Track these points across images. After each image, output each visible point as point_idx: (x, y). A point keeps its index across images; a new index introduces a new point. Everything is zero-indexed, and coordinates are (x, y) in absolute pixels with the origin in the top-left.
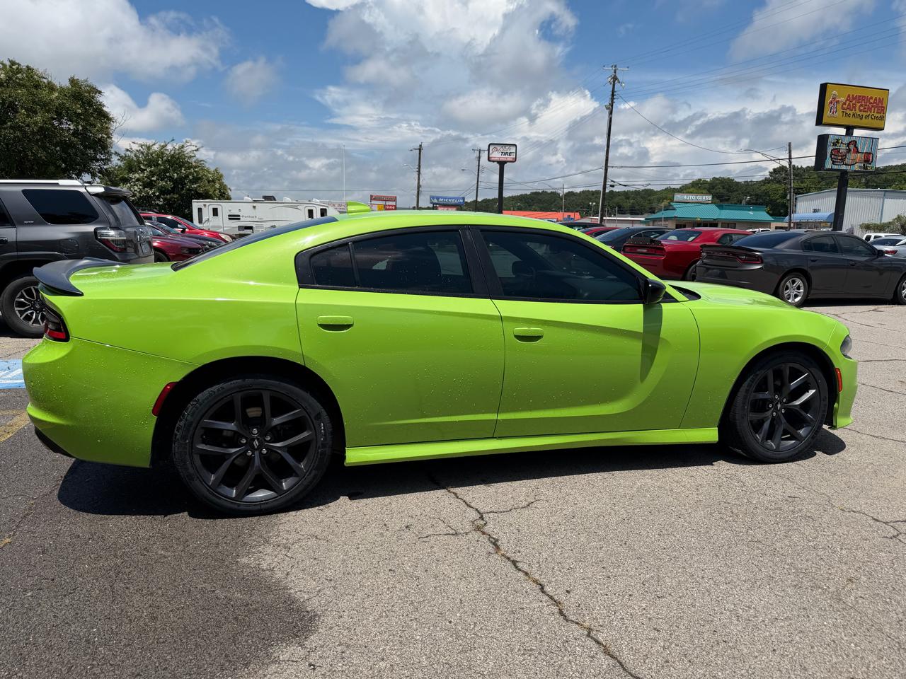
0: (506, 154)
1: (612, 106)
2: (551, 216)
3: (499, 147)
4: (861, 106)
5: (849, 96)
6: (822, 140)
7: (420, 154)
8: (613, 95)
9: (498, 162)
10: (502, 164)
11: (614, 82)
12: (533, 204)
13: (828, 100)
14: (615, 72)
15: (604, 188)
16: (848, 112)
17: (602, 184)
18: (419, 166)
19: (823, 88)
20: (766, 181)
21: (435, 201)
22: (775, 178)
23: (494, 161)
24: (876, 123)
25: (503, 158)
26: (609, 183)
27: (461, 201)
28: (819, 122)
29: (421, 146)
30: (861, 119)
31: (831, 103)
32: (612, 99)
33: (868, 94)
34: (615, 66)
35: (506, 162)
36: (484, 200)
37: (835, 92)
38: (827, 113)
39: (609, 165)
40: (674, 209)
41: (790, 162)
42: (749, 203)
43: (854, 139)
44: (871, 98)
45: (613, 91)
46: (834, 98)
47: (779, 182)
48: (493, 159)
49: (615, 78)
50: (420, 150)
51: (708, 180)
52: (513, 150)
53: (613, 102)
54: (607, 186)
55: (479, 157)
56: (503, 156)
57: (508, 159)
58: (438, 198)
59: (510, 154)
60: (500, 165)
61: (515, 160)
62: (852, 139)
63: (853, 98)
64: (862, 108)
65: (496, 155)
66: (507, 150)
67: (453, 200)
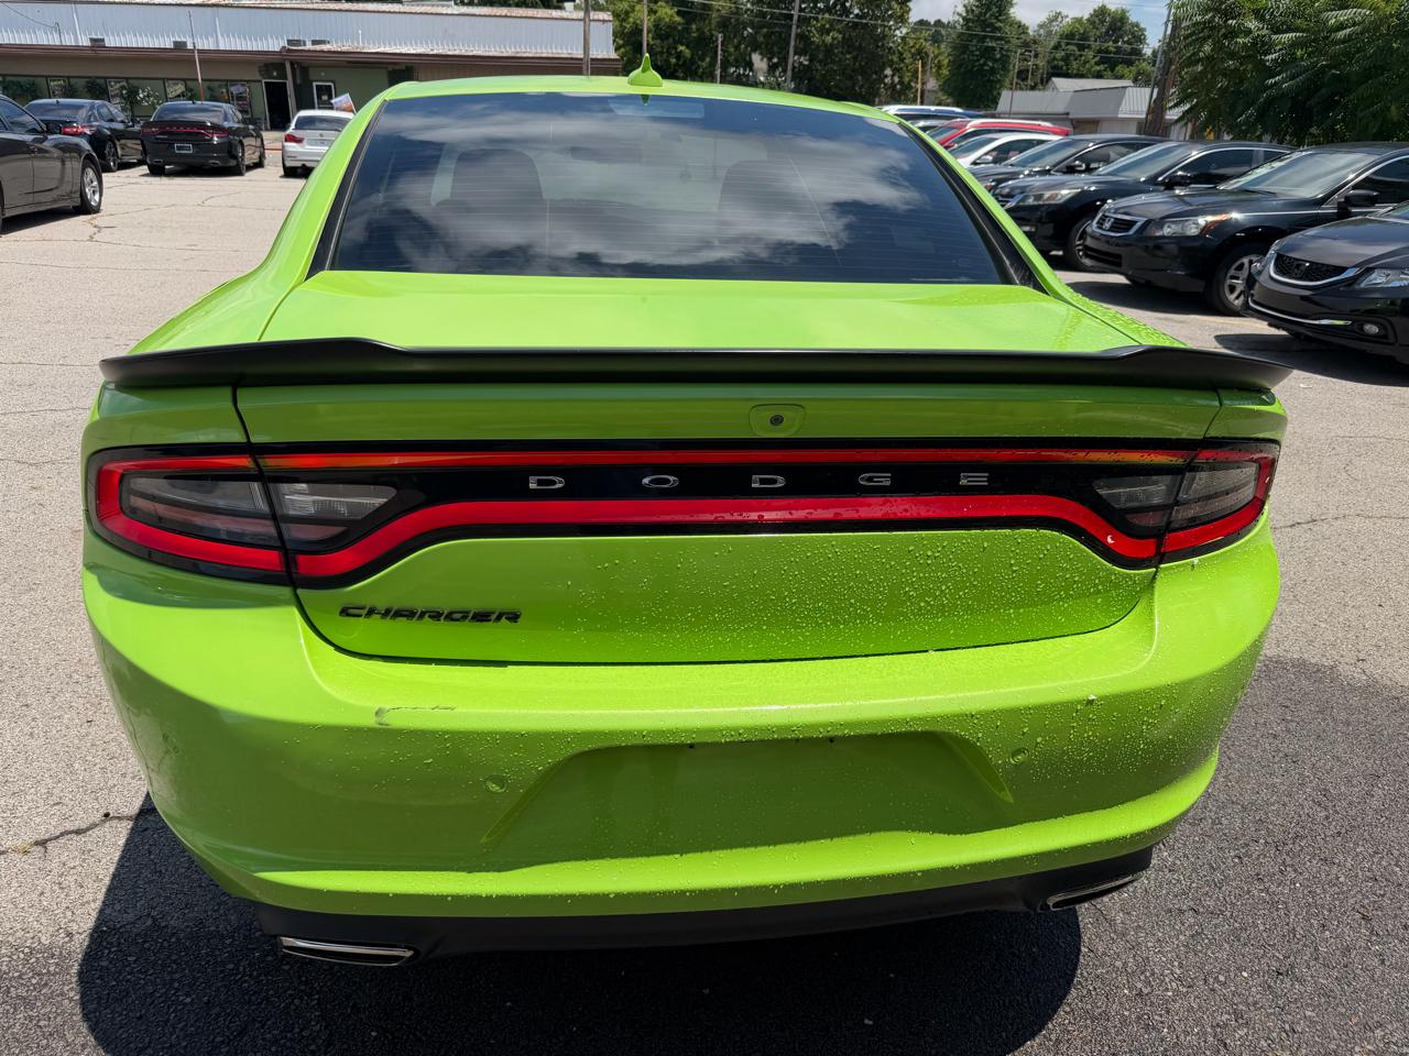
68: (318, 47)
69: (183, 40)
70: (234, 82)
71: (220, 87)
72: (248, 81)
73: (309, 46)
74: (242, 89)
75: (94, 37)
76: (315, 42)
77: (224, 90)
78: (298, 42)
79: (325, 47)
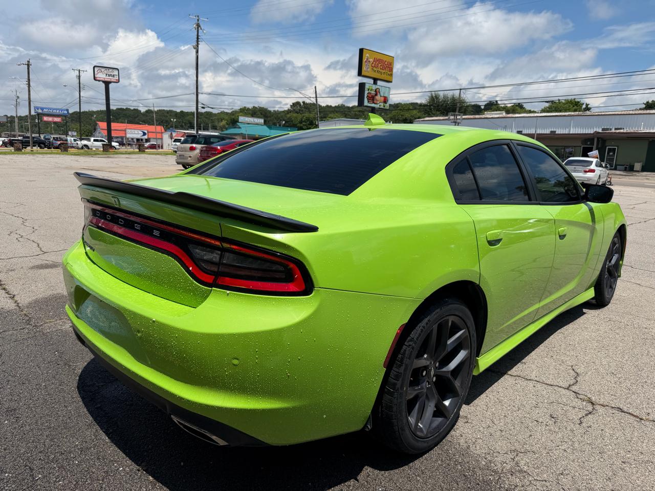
0: (110, 75)
1: (198, 46)
2: (143, 128)
3: (103, 70)
4: (381, 66)
5: (375, 58)
6: (362, 86)
7: (28, 69)
8: (198, 38)
9: (104, 82)
10: (107, 84)
11: (198, 28)
12: (120, 118)
13: (364, 60)
14: (198, 20)
15: (197, 109)
16: (375, 69)
17: (195, 106)
18: (29, 80)
19: (361, 51)
20: (288, 112)
21: (40, 111)
22: (294, 110)
23: (99, 81)
24: (387, 78)
25: (108, 79)
26: (200, 105)
27: (66, 112)
28: (360, 74)
29: (29, 62)
30: (381, 74)
31: (366, 61)
32: (198, 41)
33: (385, 59)
34: (198, 17)
35: (110, 82)
36: (75, 112)
37: (368, 55)
38: (364, 68)
39: (199, 91)
40: (240, 128)
41: (316, 100)
42: (284, 125)
43: (378, 87)
44: (386, 61)
45: (198, 36)
46: (367, 59)
47: (297, 112)
48: (98, 79)
49: (198, 26)
50: (28, 65)
51: (250, 108)
52: (116, 73)
53: (198, 44)
54: (199, 107)
55: (79, 76)
56: (107, 77)
57: (112, 80)
58: (42, 109)
59: (113, 76)
60: (105, 85)
61: (118, 81)
62: (377, 87)
63: (377, 60)
64: (381, 67)
65: (101, 76)
66: (110, 72)
67: (58, 111)
68: (618, 131)
69: (555, 130)
70: (568, 147)
71: (562, 149)
72: (575, 147)
73: (613, 131)
74: (571, 150)
75: (519, 130)
76: (616, 129)
77: (563, 150)
78: (607, 129)
79: (622, 131)
